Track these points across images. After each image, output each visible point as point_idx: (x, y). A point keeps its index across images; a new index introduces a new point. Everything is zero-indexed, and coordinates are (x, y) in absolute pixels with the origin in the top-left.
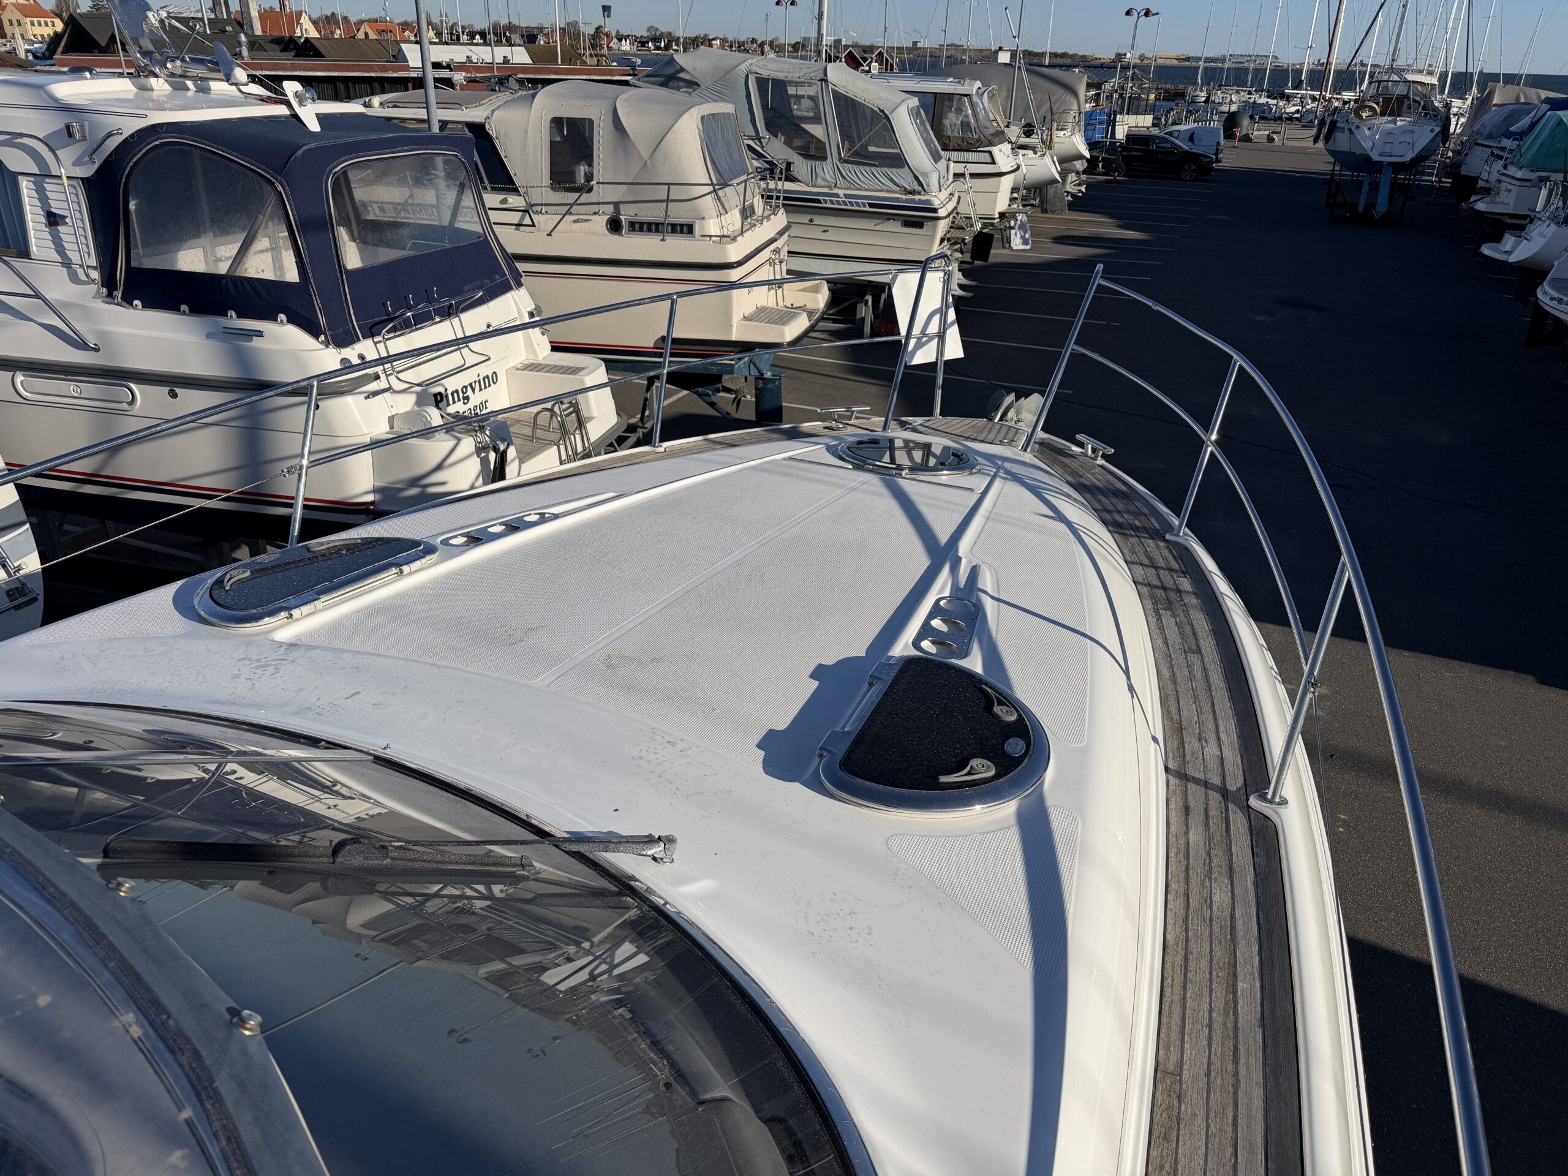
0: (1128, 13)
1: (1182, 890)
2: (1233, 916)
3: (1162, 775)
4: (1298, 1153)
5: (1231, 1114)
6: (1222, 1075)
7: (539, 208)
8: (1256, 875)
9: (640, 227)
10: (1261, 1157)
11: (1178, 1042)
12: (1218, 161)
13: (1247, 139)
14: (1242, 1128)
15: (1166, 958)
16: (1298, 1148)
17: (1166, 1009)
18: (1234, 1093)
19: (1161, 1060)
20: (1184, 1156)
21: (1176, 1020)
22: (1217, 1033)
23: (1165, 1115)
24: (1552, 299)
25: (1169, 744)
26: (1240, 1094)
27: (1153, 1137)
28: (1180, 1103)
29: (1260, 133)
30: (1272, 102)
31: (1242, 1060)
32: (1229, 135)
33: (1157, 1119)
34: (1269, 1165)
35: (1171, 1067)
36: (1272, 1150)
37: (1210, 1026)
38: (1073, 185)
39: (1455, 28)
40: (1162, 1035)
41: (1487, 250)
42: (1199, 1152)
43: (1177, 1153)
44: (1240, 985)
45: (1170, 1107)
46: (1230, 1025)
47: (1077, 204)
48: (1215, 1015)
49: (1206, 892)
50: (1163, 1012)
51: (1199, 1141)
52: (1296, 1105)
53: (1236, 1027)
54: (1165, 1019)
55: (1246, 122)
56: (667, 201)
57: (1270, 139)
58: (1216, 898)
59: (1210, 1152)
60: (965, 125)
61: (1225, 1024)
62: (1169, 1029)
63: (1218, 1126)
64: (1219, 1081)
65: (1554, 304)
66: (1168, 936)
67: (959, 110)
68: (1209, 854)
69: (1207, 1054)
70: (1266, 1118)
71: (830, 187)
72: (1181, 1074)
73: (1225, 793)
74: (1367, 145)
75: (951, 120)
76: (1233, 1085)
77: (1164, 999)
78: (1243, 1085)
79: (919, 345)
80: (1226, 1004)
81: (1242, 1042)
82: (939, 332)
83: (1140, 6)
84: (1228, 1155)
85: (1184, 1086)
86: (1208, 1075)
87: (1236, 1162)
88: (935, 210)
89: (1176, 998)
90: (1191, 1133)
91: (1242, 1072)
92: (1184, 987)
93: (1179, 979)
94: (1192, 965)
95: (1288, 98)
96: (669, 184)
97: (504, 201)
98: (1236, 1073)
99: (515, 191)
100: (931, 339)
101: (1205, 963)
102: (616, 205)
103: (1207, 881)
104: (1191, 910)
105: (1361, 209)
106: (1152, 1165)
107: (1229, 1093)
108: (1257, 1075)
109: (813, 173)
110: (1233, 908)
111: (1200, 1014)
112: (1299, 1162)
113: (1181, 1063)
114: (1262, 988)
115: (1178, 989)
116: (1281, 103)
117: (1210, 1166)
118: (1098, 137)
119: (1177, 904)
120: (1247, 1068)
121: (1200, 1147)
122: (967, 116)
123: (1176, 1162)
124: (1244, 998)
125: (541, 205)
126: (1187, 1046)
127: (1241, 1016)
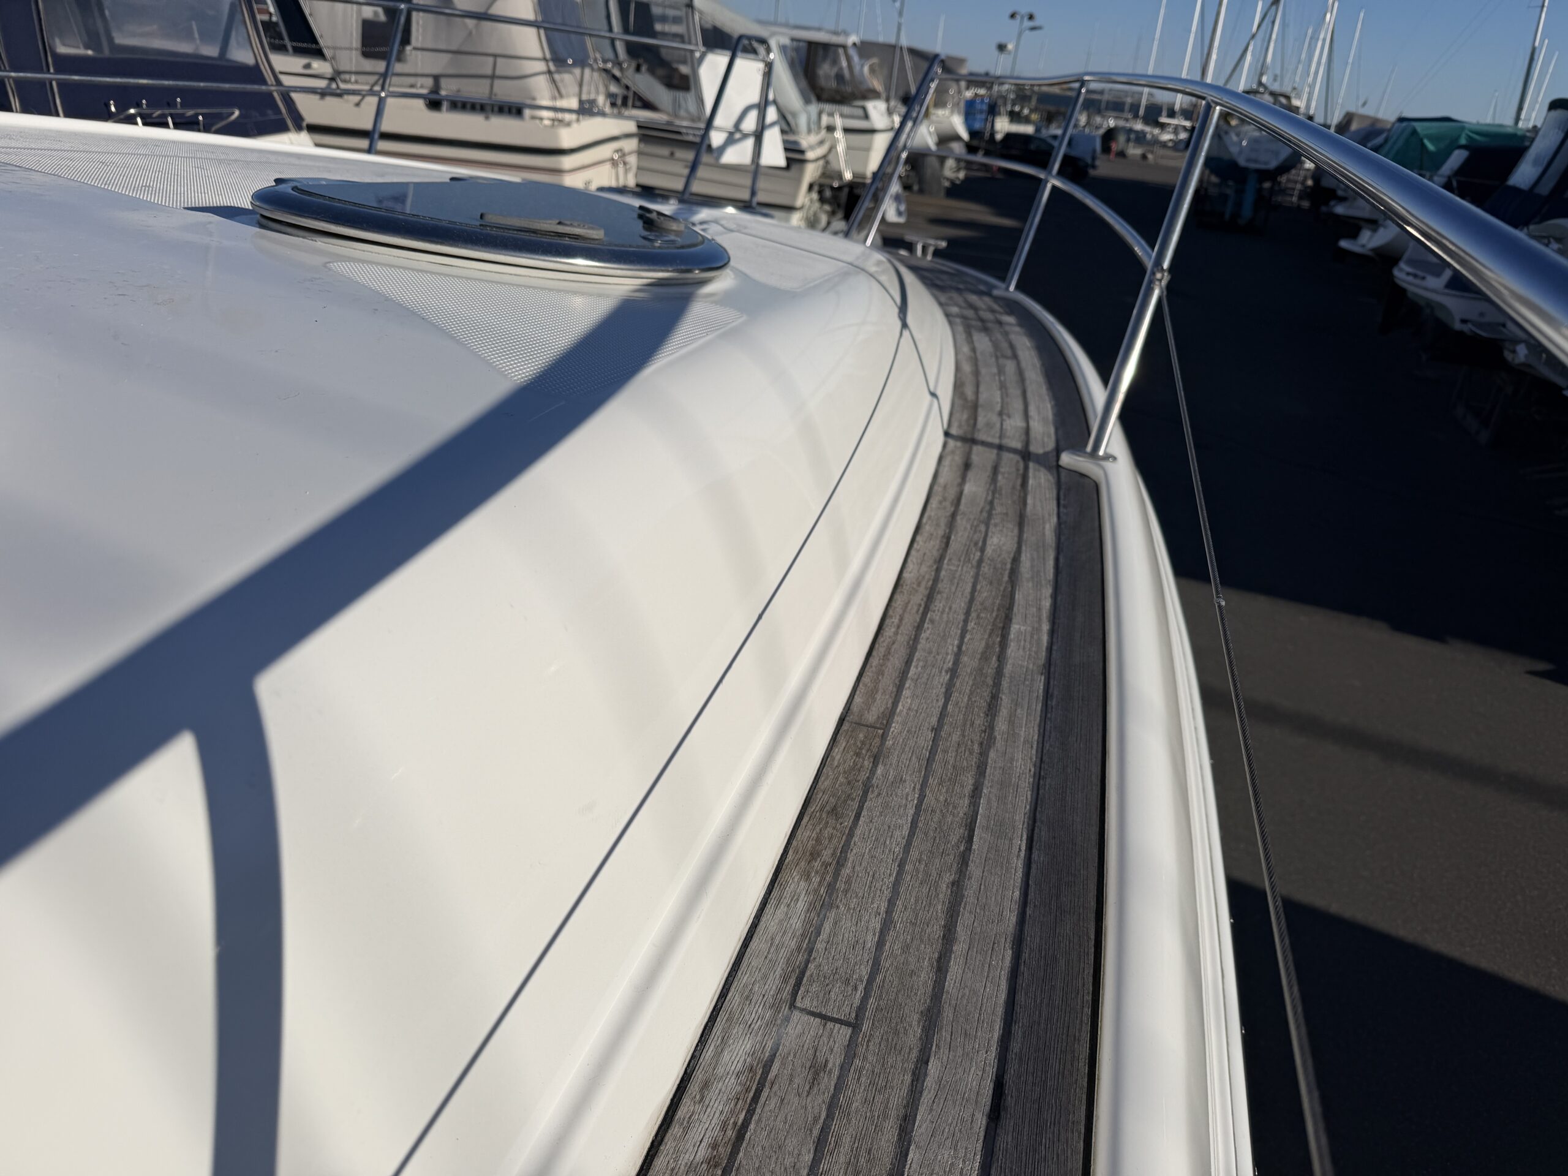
0: (1013, 16)
1: (941, 532)
2: (1016, 560)
3: (940, 438)
4: (1094, 837)
5: (971, 781)
6: (963, 731)
7: (347, 77)
8: (1060, 523)
9: (461, 105)
10: (1020, 842)
11: (892, 688)
12: (1094, 167)
13: (1122, 154)
14: (989, 801)
15: (897, 596)
16: (1095, 829)
17: (880, 650)
18: (981, 754)
19: (855, 708)
20: (864, 839)
21: (896, 662)
22: (965, 683)
23: (841, 779)
24: (1408, 274)
25: (957, 415)
26: (992, 755)
27: (810, 810)
28: (875, 764)
29: (1134, 151)
30: (1147, 129)
31: (1004, 712)
32: (1106, 149)
33: (824, 784)
34: (1035, 856)
35: (871, 717)
36: (1042, 833)
37: (953, 672)
38: (951, 171)
39: (1316, 73)
40: (865, 679)
41: (1344, 244)
42: (897, 833)
43: (851, 835)
44: (1015, 628)
45: (856, 768)
46: (990, 671)
47: (955, 191)
48: (965, 659)
49: (978, 537)
50: (874, 653)
51: (901, 817)
52: (1097, 770)
53: (999, 673)
54: (874, 661)
55: (1122, 138)
56: (493, 77)
57: (1144, 157)
58: (994, 541)
59: (919, 835)
60: (840, 77)
61: (981, 669)
62: (880, 672)
63: (942, 798)
64: (955, 737)
65: (1410, 279)
66: (905, 575)
67: (835, 61)
68: (991, 503)
69: (941, 703)
70: (1037, 788)
71: (693, 120)
72: (887, 727)
73: (1026, 455)
74: (1234, 150)
75: (825, 71)
76: (981, 744)
77: (881, 639)
78: (999, 743)
79: (731, 140)
80: (987, 646)
81: (1006, 691)
82: (756, 131)
83: (1024, 10)
84: (954, 839)
85: (889, 743)
86: (937, 730)
87: (969, 848)
88: (802, 152)
89: (902, 639)
90: (886, 806)
91: (1001, 726)
92: (919, 628)
93: (911, 618)
94: (938, 604)
95: (1163, 126)
96: (495, 56)
97: (308, 66)
98: (990, 728)
99: (319, 53)
100: (745, 136)
101: (960, 604)
102: (437, 78)
103: (983, 528)
104: (950, 551)
105: (1227, 216)
106: (796, 852)
107: (971, 753)
108: (1029, 729)
109: (676, 105)
110: (1019, 551)
111: (940, 657)
112: (1095, 851)
113: (889, 715)
114: (1052, 632)
115: (908, 628)
116: (1156, 131)
117: (914, 854)
118: (978, 126)
119: (929, 546)
120: (1011, 722)
121: (901, 827)
122: (841, 69)
123: (846, 848)
124: (1019, 641)
125: (350, 73)
126: (906, 693)
127: (1010, 661)
